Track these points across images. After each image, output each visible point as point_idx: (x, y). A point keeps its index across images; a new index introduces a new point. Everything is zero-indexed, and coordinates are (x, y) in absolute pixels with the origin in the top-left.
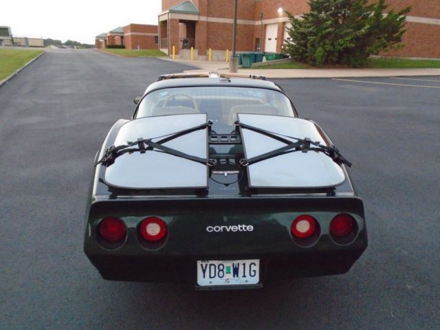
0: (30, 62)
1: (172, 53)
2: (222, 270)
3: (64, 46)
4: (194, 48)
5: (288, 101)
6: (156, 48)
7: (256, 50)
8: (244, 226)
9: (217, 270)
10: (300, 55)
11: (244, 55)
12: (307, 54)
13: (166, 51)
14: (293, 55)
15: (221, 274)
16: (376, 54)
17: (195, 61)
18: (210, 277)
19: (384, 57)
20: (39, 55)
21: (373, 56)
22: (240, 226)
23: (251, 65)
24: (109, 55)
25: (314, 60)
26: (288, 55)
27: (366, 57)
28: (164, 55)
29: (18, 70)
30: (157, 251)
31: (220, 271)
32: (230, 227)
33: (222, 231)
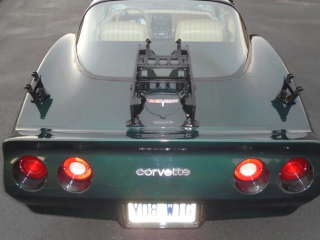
8: (179, 170)
9: (150, 209)
15: (154, 212)
18: (143, 215)
22: (174, 170)
30: (82, 194)
31: (153, 209)
32: (163, 170)
33: (154, 175)
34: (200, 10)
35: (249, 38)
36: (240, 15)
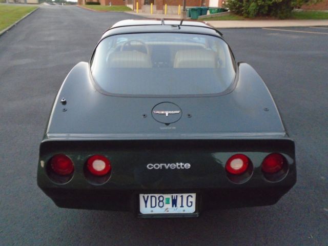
0: (27, 15)
1: (136, 8)
2: (162, 201)
3: (54, 3)
4: (153, 4)
5: (227, 46)
6: (124, 4)
7: (202, 5)
8: (181, 164)
9: (158, 201)
10: (236, 9)
11: (193, 10)
12: (243, 8)
13: (131, 6)
14: (231, 9)
15: (161, 204)
16: (299, 8)
17: (154, 15)
18: (151, 207)
19: (305, 10)
20: (34, 10)
21: (296, 10)
22: (178, 164)
23: (197, 17)
24: (88, 10)
25: (248, 13)
26: (228, 9)
27: (290, 11)
28: (130, 9)
29: (16, 22)
30: (102, 185)
31: (160, 201)
32: (169, 164)
33: (161, 168)
34: (195, 42)
35: (236, 65)
36: (228, 46)
